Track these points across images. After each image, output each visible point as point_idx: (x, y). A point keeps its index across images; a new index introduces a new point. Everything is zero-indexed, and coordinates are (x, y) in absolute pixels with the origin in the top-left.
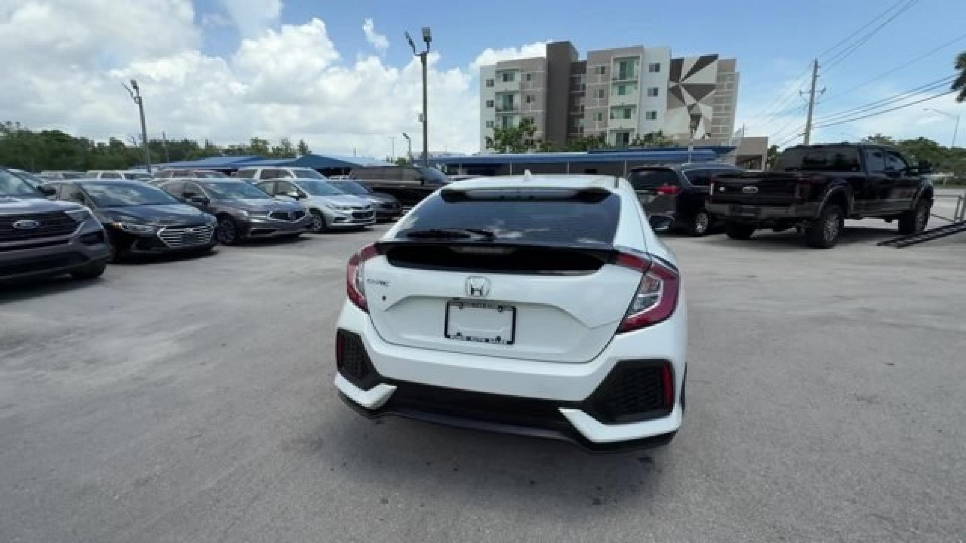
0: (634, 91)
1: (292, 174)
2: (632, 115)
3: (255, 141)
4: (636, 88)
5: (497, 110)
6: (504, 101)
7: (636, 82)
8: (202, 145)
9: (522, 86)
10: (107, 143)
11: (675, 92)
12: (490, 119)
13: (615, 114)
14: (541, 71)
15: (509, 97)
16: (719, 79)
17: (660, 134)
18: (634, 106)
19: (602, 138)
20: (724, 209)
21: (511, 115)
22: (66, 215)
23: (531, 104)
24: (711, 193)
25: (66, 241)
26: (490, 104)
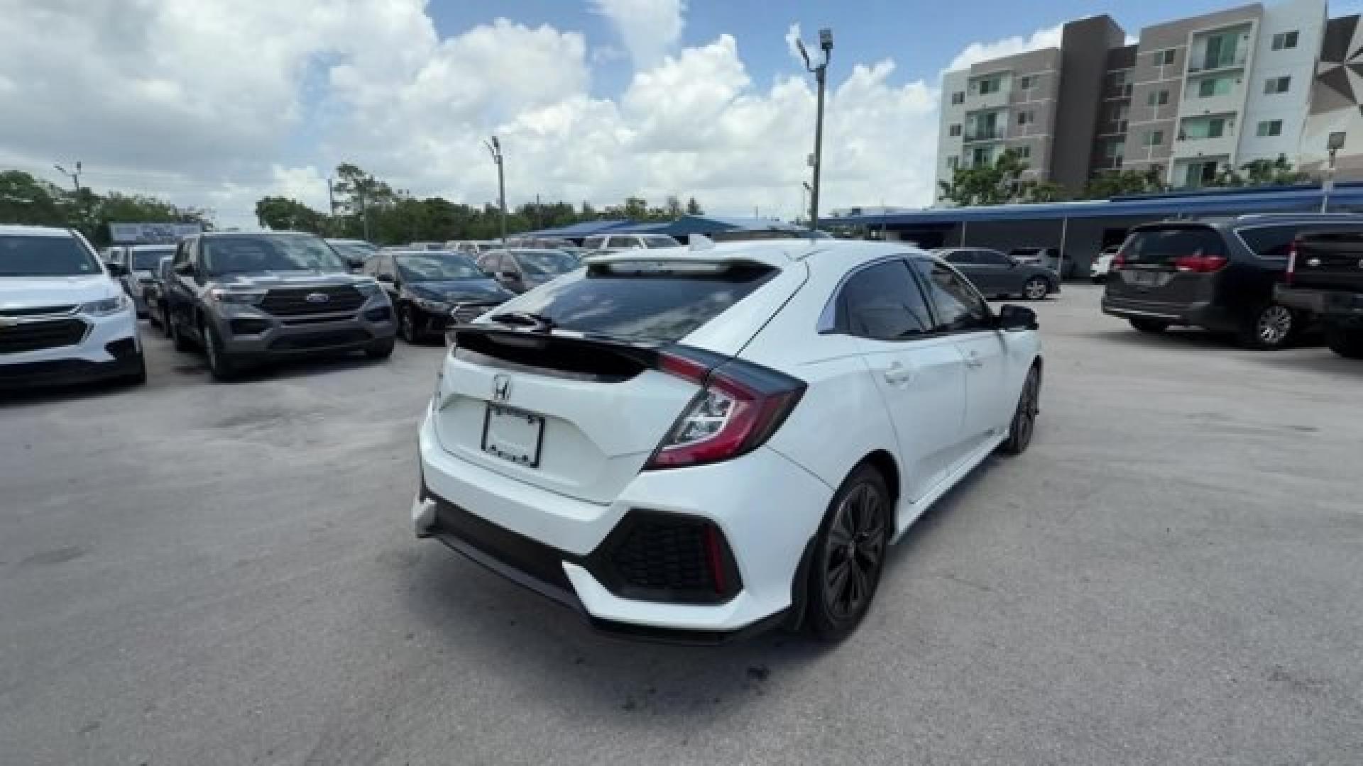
0: (1234, 87)
1: (642, 242)
2: (1226, 130)
3: (632, 201)
4: (1239, 82)
5: (967, 139)
6: (980, 126)
7: (1241, 71)
8: (578, 209)
9: (1012, 98)
10: (482, 209)
12: (953, 154)
13: (1190, 130)
14: (1050, 71)
15: (989, 117)
17: (1281, 162)
18: (1232, 115)
19: (1154, 174)
20: (1316, 300)
21: (990, 146)
22: (356, 290)
23: (1027, 124)
24: (1290, 270)
25: (351, 317)
26: (955, 131)
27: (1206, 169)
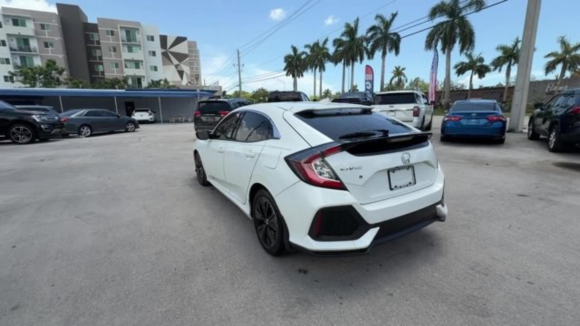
0: (139, 51)
2: (141, 66)
5: (12, 49)
6: (19, 44)
7: (139, 45)
9: (37, 33)
11: (165, 55)
13: (128, 65)
14: (55, 24)
15: (24, 40)
16: (190, 51)
18: (142, 61)
19: (124, 80)
21: (30, 56)
23: (50, 48)
26: (4, 44)
27: (139, 80)
